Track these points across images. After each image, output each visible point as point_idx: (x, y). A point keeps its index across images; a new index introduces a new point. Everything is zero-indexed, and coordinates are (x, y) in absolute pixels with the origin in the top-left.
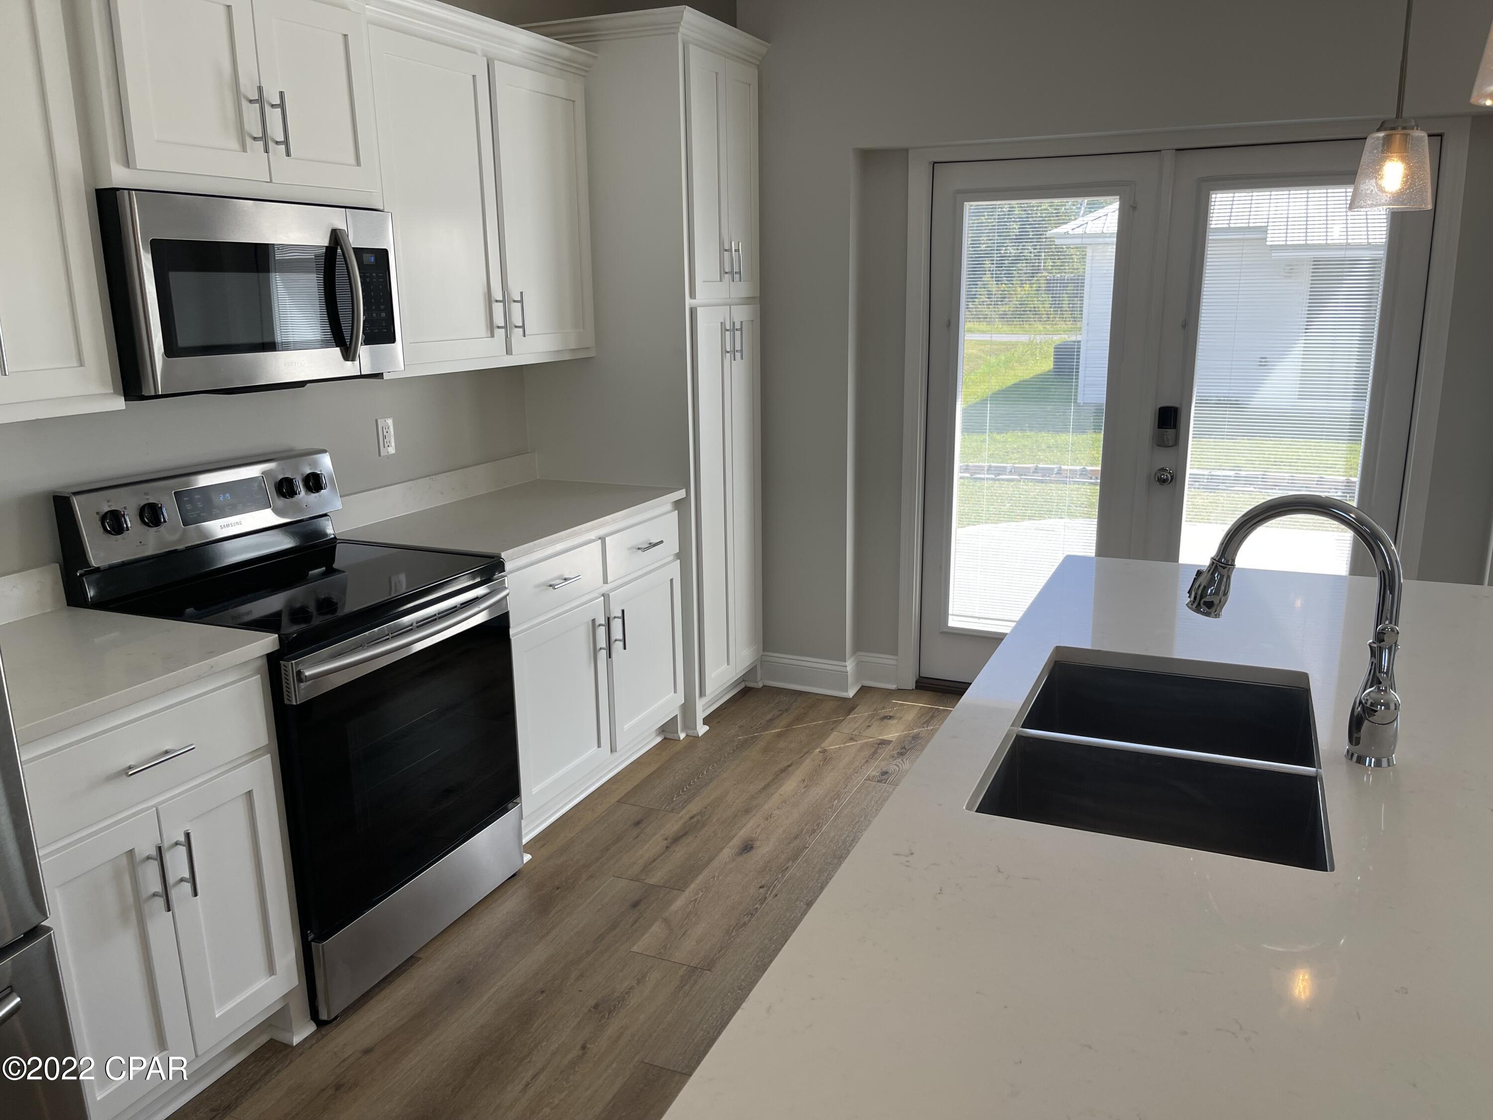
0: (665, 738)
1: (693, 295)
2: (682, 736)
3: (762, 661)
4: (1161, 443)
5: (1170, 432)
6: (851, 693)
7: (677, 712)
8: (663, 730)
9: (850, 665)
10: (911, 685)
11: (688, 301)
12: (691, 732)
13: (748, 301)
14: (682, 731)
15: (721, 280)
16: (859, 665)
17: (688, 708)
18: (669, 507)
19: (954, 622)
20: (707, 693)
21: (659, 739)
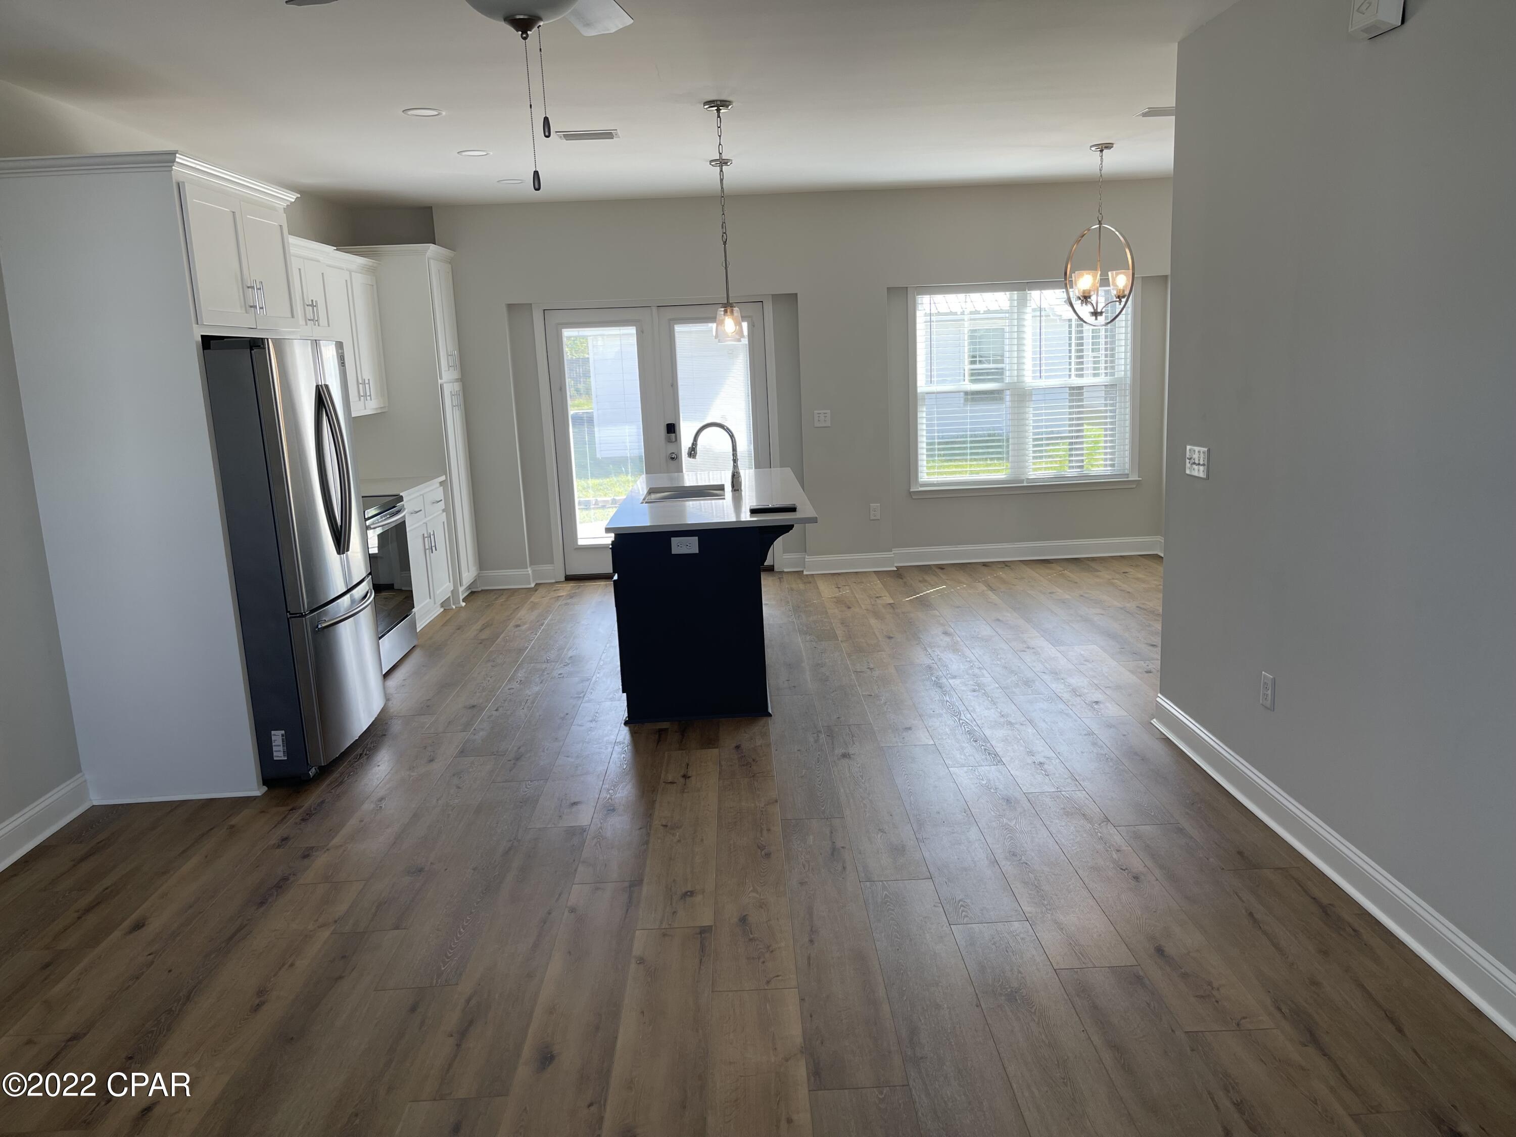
0: (445, 609)
1: (441, 378)
2: (454, 607)
3: (479, 577)
4: (669, 441)
5: (673, 435)
6: (533, 585)
7: (450, 594)
8: (442, 605)
9: (530, 571)
10: (563, 579)
11: (440, 381)
12: (457, 605)
13: (457, 380)
14: (453, 604)
15: (449, 370)
16: (533, 571)
17: (454, 592)
18: (438, 485)
19: (581, 542)
20: (464, 584)
21: (442, 610)
